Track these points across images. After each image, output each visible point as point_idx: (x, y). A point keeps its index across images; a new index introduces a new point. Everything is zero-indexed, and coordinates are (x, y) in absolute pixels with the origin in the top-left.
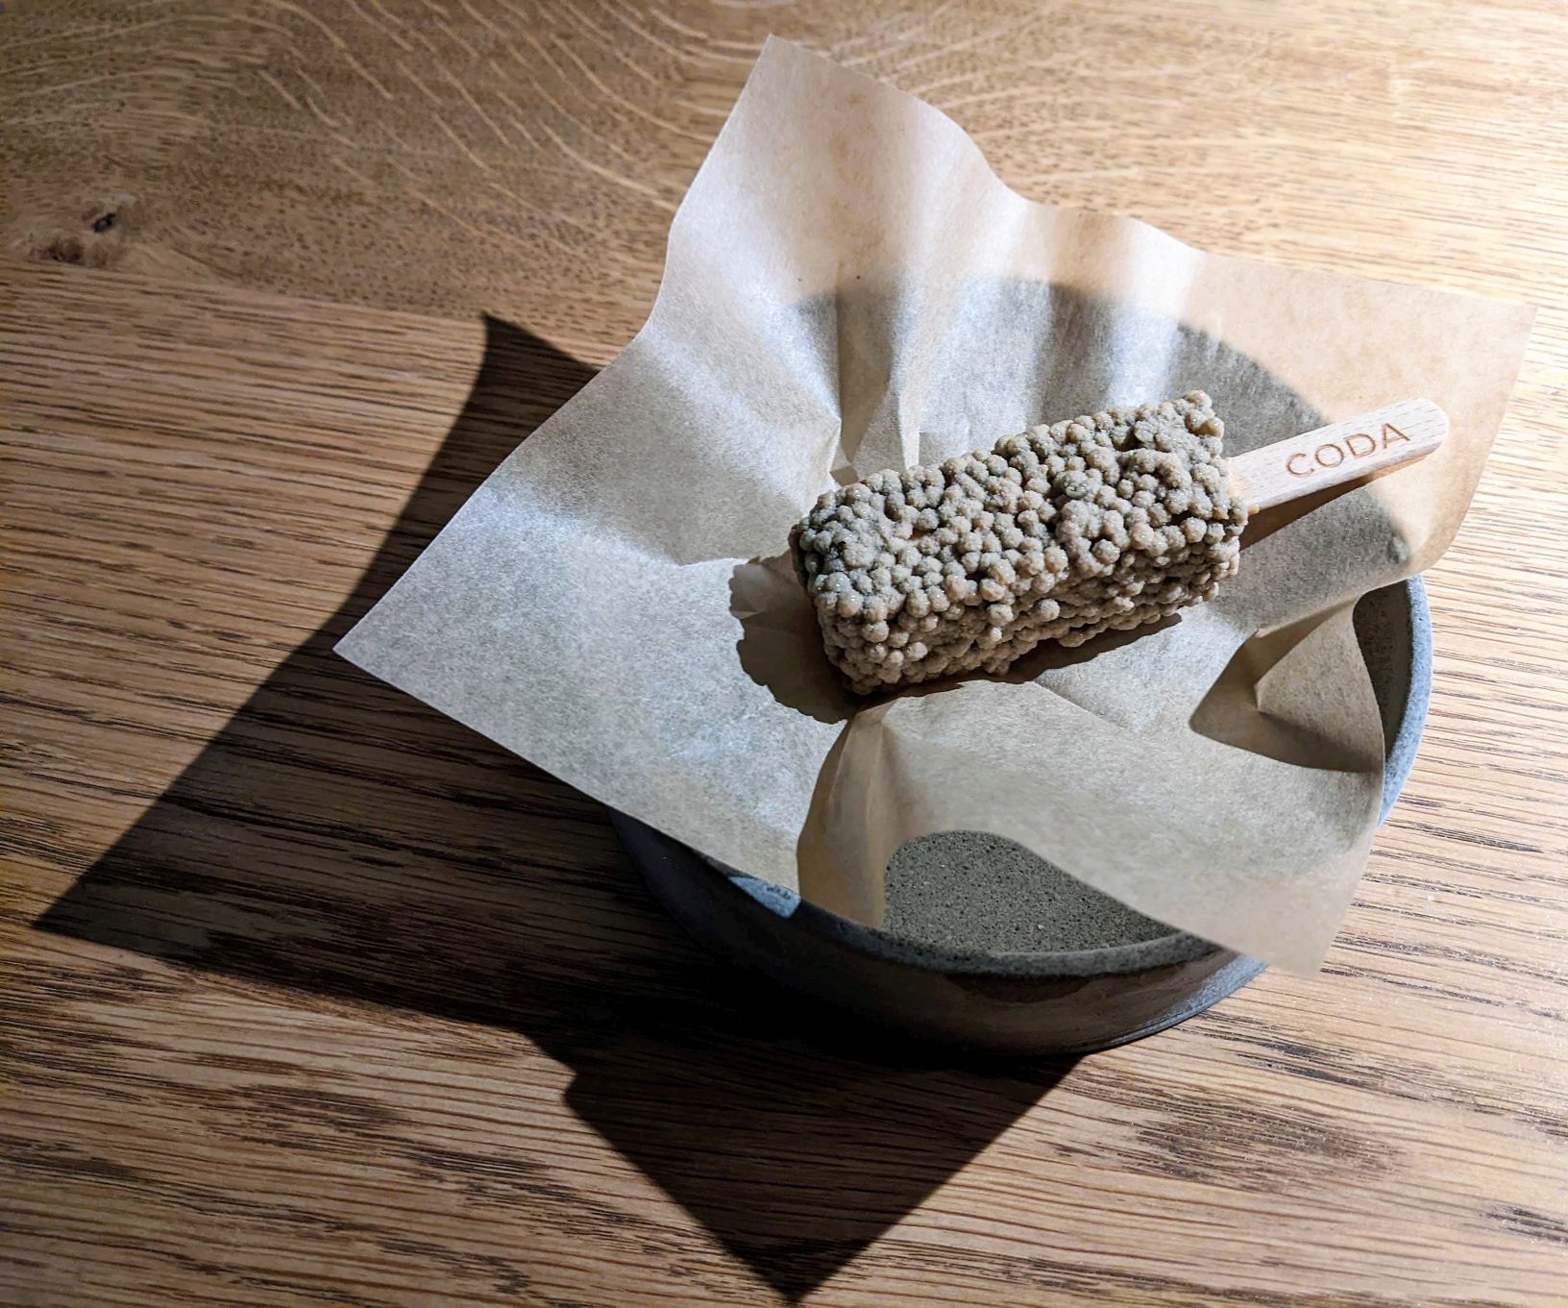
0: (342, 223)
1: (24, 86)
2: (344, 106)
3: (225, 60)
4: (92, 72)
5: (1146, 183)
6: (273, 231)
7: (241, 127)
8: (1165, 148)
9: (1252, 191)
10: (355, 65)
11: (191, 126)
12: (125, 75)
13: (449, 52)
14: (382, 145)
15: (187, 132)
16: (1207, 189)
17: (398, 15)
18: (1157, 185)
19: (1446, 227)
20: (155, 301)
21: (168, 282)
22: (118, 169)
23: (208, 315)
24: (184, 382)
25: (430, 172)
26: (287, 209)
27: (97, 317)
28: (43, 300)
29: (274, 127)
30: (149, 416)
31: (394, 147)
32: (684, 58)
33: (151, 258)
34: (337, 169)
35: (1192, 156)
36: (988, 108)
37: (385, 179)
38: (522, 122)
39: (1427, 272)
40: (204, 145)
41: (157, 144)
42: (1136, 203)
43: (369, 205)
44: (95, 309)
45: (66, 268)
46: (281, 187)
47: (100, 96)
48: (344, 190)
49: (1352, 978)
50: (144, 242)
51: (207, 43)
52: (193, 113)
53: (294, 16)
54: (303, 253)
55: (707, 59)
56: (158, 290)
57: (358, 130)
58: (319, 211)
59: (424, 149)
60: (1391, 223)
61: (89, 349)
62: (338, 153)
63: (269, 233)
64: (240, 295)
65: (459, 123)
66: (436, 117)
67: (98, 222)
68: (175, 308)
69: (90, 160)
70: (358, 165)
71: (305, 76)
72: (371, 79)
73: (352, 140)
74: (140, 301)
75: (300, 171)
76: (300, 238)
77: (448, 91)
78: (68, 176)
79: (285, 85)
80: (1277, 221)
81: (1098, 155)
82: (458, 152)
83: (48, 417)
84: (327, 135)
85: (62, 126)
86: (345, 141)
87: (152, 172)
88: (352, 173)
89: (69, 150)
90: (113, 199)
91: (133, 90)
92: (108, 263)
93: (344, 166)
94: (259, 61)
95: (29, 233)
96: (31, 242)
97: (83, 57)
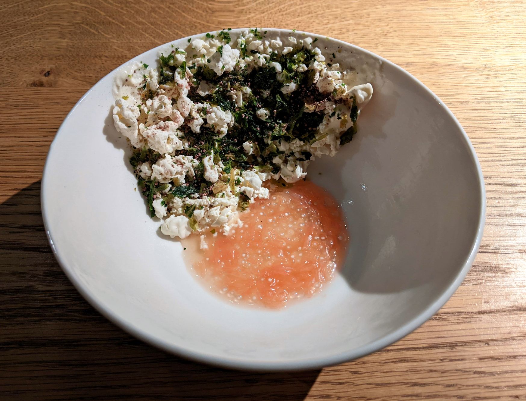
1: (6, 38)
2: (111, 31)
3: (68, 22)
4: (27, 31)
5: (355, 24)
7: (81, 41)
8: (357, 14)
9: (386, 22)
10: (110, 19)
11: (64, 43)
12: (39, 30)
13: (137, 12)
14: (127, 41)
15: (65, 45)
16: (373, 23)
17: (119, 4)
18: (358, 24)
19: (440, 26)
20: (72, 94)
21: (73, 88)
22: (46, 58)
25: (144, 47)
26: (104, 62)
27: (56, 101)
28: (36, 99)
29: (91, 40)
31: (131, 41)
32: (210, 6)
33: (66, 82)
34: (116, 50)
35: (366, 15)
36: (304, 9)
37: (132, 50)
38: (168, 29)
39: (440, 38)
40: (71, 48)
41: (56, 49)
42: (354, 30)
44: (54, 99)
45: (39, 88)
46: (100, 57)
47: (32, 38)
48: (120, 55)
50: (62, 78)
51: (61, 18)
52: (64, 39)
53: (86, 7)
55: (217, 5)
56: (71, 91)
57: (118, 38)
58: (114, 62)
59: (140, 40)
60: (427, 26)
61: (55, 111)
62: (114, 45)
63: (101, 70)
65: (149, 32)
66: (141, 31)
67: (45, 74)
69: (36, 57)
70: (122, 48)
71: (96, 24)
72: (117, 22)
73: (117, 41)
74: (67, 95)
75: (104, 51)
77: (143, 24)
78: (31, 62)
79: (91, 27)
80: (395, 30)
81: (339, 18)
82: (151, 40)
84: (109, 40)
85: (23, 48)
86: (115, 41)
87: (57, 57)
88: (121, 50)
89: (28, 54)
90: (48, 67)
91: (43, 35)
92: (53, 85)
93: (118, 48)
94: (79, 22)
95: (24, 80)
96: (26, 82)
97: (22, 27)
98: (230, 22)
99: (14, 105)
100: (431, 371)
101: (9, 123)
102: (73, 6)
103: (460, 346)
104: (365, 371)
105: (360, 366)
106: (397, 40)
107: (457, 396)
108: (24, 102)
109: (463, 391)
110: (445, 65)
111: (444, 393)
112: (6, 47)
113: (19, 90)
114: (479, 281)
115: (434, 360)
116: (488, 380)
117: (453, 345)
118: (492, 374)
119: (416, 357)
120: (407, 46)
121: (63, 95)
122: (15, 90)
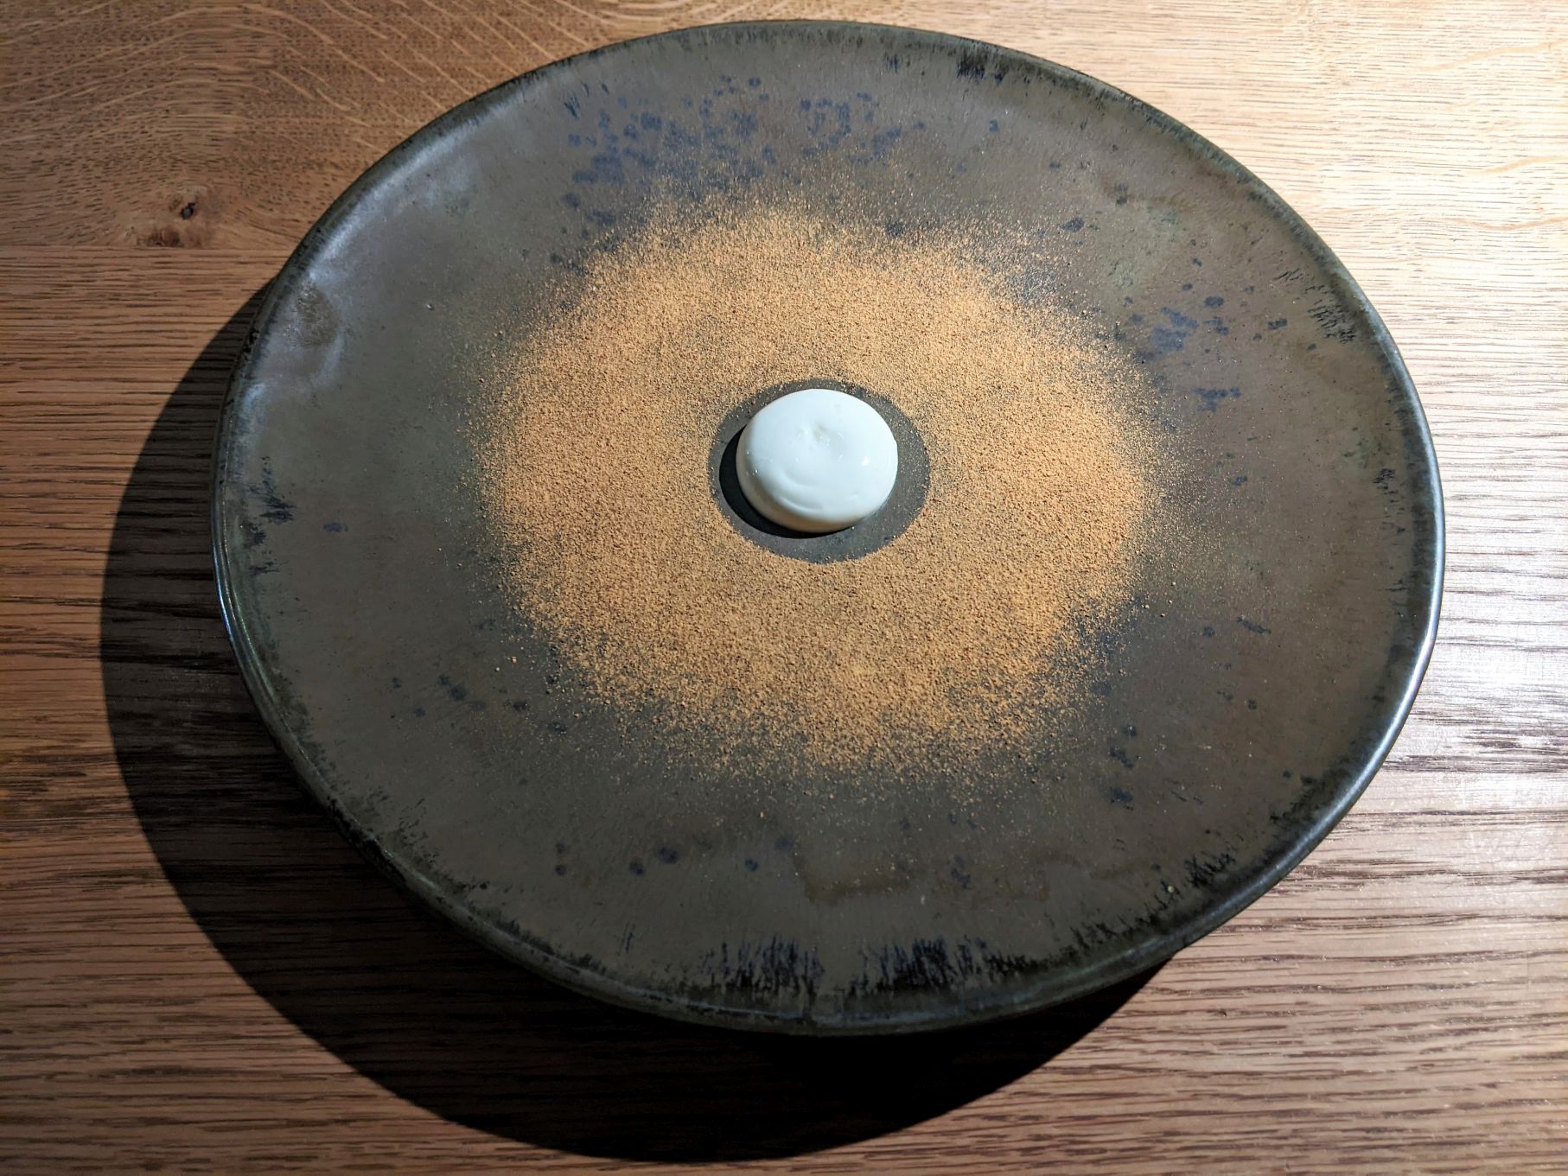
1: (80, 105)
2: (348, 93)
3: (238, 64)
4: (132, 86)
7: (272, 119)
10: (346, 57)
11: (230, 123)
12: (162, 86)
13: (416, 36)
14: (388, 121)
15: (230, 128)
17: (368, 11)
20: (250, 269)
21: (252, 252)
22: (184, 166)
26: (330, 182)
27: (211, 288)
28: (160, 280)
29: (297, 116)
31: (398, 122)
32: (604, 22)
33: (237, 235)
34: (359, 146)
40: (246, 138)
41: (207, 141)
44: (206, 280)
45: (169, 251)
46: (320, 165)
47: (147, 107)
50: (226, 223)
51: (219, 52)
52: (228, 112)
53: (283, 20)
55: (623, 21)
56: (249, 260)
57: (366, 112)
60: (1158, 94)
61: (210, 314)
62: (356, 131)
66: (425, 93)
67: (183, 210)
68: (267, 272)
69: (158, 161)
70: (376, 141)
71: (309, 71)
72: (362, 67)
73: (363, 120)
74: (239, 271)
77: (430, 73)
78: (146, 177)
79: (295, 80)
84: (342, 118)
85: (125, 135)
86: (358, 121)
87: (212, 165)
89: (137, 155)
90: (188, 191)
91: (172, 99)
92: (203, 243)
94: (268, 62)
95: (130, 226)
96: (134, 233)
97: (121, 75)
99: (108, 296)
101: (99, 343)
102: (249, 16)
108: (133, 286)
112: (81, 132)
113: (119, 254)
121: (230, 271)
122: (108, 253)
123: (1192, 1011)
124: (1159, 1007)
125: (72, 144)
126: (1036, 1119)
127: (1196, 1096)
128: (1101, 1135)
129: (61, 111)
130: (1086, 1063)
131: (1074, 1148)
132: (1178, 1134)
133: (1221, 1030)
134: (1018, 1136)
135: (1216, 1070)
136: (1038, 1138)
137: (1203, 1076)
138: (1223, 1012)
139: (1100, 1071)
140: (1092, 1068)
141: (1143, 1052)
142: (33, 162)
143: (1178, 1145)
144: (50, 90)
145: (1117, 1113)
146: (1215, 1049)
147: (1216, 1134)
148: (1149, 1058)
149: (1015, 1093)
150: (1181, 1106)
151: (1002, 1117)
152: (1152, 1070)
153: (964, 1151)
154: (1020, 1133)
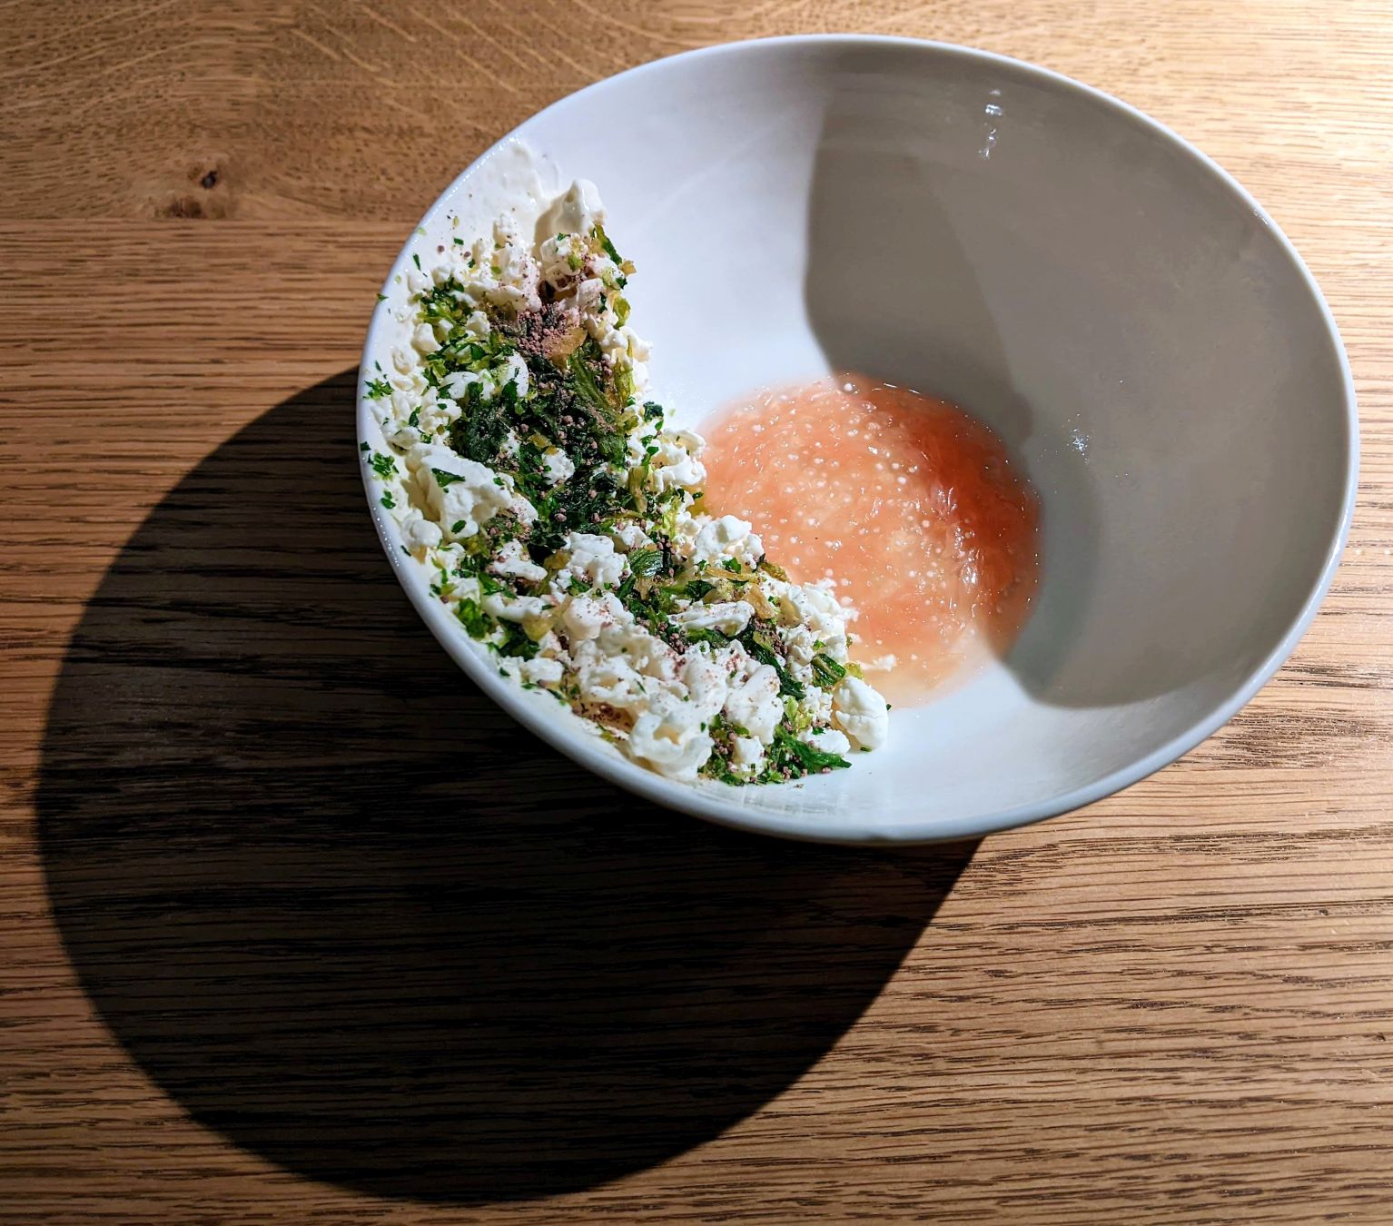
0: (414, 154)
1: (88, 69)
2: (377, 53)
3: (257, 23)
4: (144, 47)
5: (1052, 36)
6: (359, 169)
7: (296, 81)
9: (1137, 33)
10: (373, 15)
11: (251, 86)
12: (176, 48)
14: (422, 82)
15: (252, 91)
16: (1102, 36)
18: (1062, 37)
20: (280, 241)
22: (204, 133)
23: (331, 247)
24: (333, 305)
25: (471, 101)
26: (363, 148)
27: (237, 260)
28: (183, 253)
29: (324, 78)
30: (315, 336)
31: (434, 84)
33: (262, 205)
34: (392, 109)
35: (1083, 9)
37: (435, 112)
38: (534, 48)
39: (1285, 83)
40: (269, 101)
41: (227, 105)
42: (1049, 54)
43: (430, 136)
44: (231, 254)
45: (191, 222)
46: (351, 130)
47: (161, 70)
48: (405, 126)
49: (1344, 616)
50: (251, 192)
51: (234, 11)
52: (249, 74)
54: (389, 183)
56: (279, 232)
57: (397, 73)
58: (390, 146)
59: (459, 81)
60: (1250, 46)
61: (240, 288)
62: (388, 94)
63: (355, 171)
64: (350, 226)
65: (482, 55)
66: (459, 52)
67: (204, 179)
68: (300, 244)
69: (174, 127)
70: (409, 103)
71: (334, 30)
72: (391, 25)
73: (395, 81)
74: (268, 243)
75: (362, 114)
76: (383, 172)
77: (466, 30)
78: (162, 143)
79: (319, 39)
80: (1162, 56)
81: (1009, 18)
82: (489, 81)
83: (229, 349)
84: (372, 80)
85: (138, 100)
86: (390, 83)
87: (234, 130)
88: (406, 110)
89: (153, 120)
90: (209, 158)
91: (188, 60)
92: (227, 214)
93: (396, 105)
94: (290, 22)
95: (147, 196)
96: (152, 204)
97: (130, 36)
98: (706, 26)
99: (126, 271)
100: (1181, 973)
101: (118, 322)
103: (1257, 915)
104: (1022, 971)
105: (1010, 958)
106: (1164, 88)
107: (1238, 1033)
108: (152, 261)
109: (1253, 1021)
110: (1291, 163)
111: (1208, 1026)
112: (90, 97)
113: (135, 226)
114: (1320, 757)
115: (1191, 948)
116: (1318, 999)
117: (1240, 912)
118: (1328, 983)
119: (1146, 940)
120: (1190, 107)
121: (257, 243)
122: (125, 225)
123: (1347, 1036)
124: (1311, 1032)
125: (79, 112)
126: (1184, 1157)
127: (1357, 1129)
128: (1257, 1174)
129: (69, 75)
130: (1236, 1096)
131: (1227, 1187)
132: (1341, 1171)
133: (1379, 1056)
134: (1165, 1177)
135: (1377, 1100)
136: (1187, 1179)
137: (1365, 1106)
138: (1381, 1037)
139: (1250, 1104)
140: (1242, 1102)
141: (1297, 1082)
142: (42, 130)
143: (1341, 1184)
144: (56, 54)
145: (1271, 1149)
146: (1375, 1077)
147: (1381, 1171)
148: (1302, 1088)
149: (1160, 1130)
150: (1341, 1141)
151: (1146, 1157)
152: (1307, 1102)
153: (1106, 1194)
154: (1167, 1173)
